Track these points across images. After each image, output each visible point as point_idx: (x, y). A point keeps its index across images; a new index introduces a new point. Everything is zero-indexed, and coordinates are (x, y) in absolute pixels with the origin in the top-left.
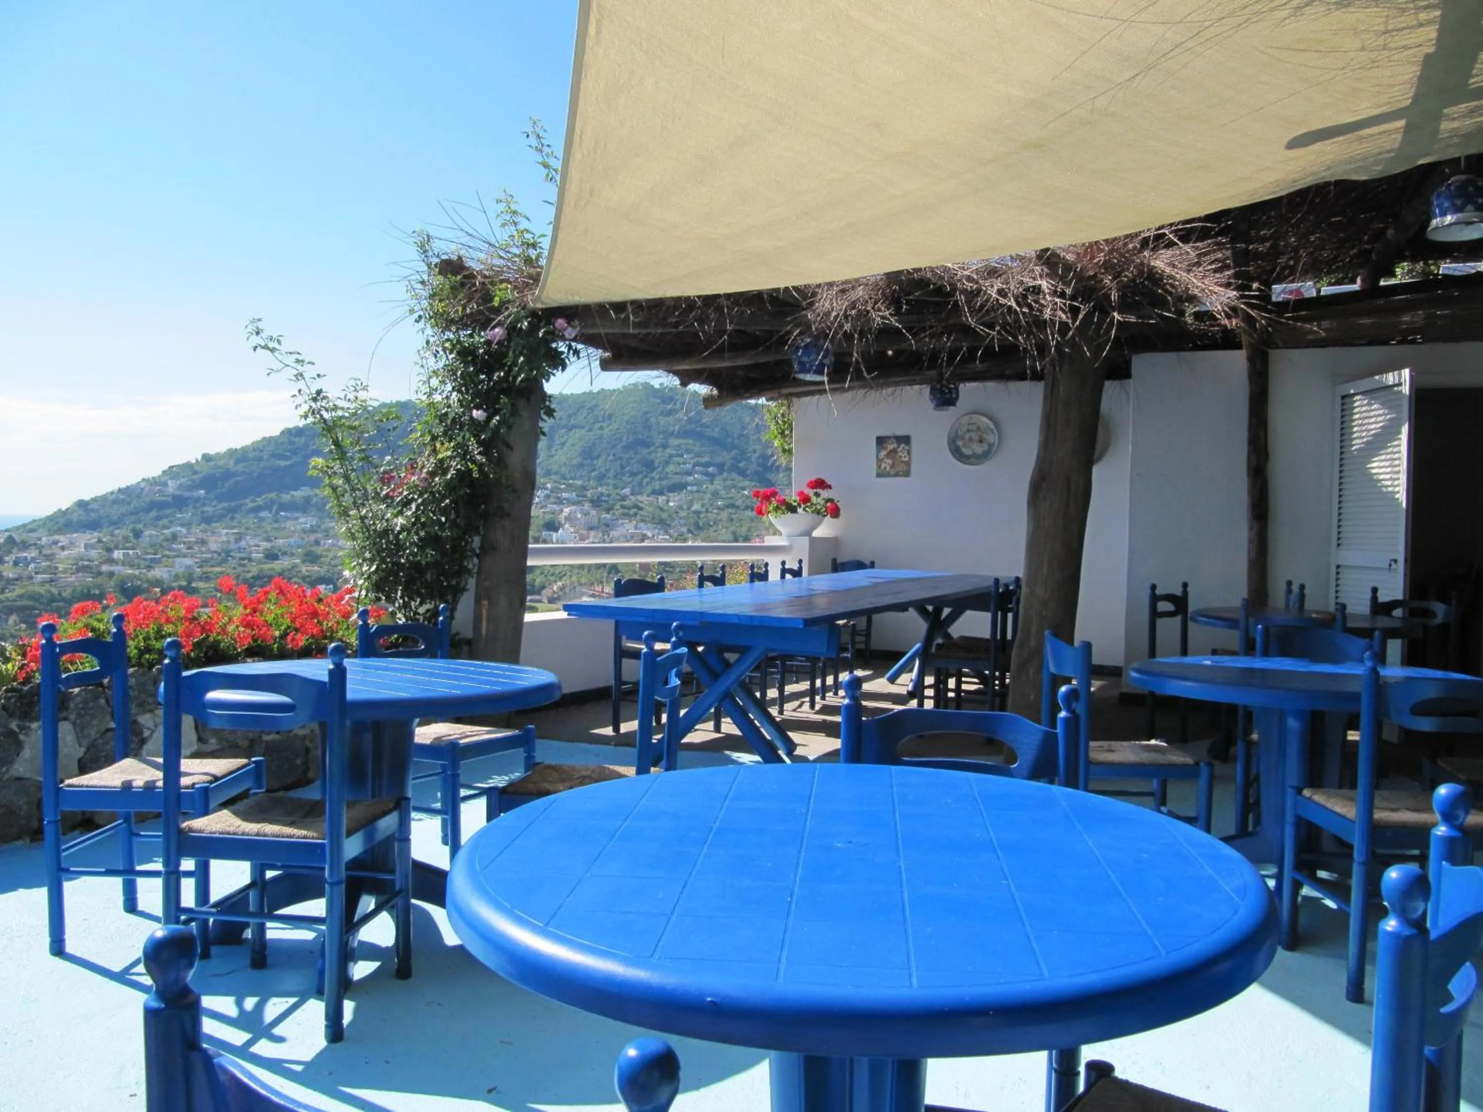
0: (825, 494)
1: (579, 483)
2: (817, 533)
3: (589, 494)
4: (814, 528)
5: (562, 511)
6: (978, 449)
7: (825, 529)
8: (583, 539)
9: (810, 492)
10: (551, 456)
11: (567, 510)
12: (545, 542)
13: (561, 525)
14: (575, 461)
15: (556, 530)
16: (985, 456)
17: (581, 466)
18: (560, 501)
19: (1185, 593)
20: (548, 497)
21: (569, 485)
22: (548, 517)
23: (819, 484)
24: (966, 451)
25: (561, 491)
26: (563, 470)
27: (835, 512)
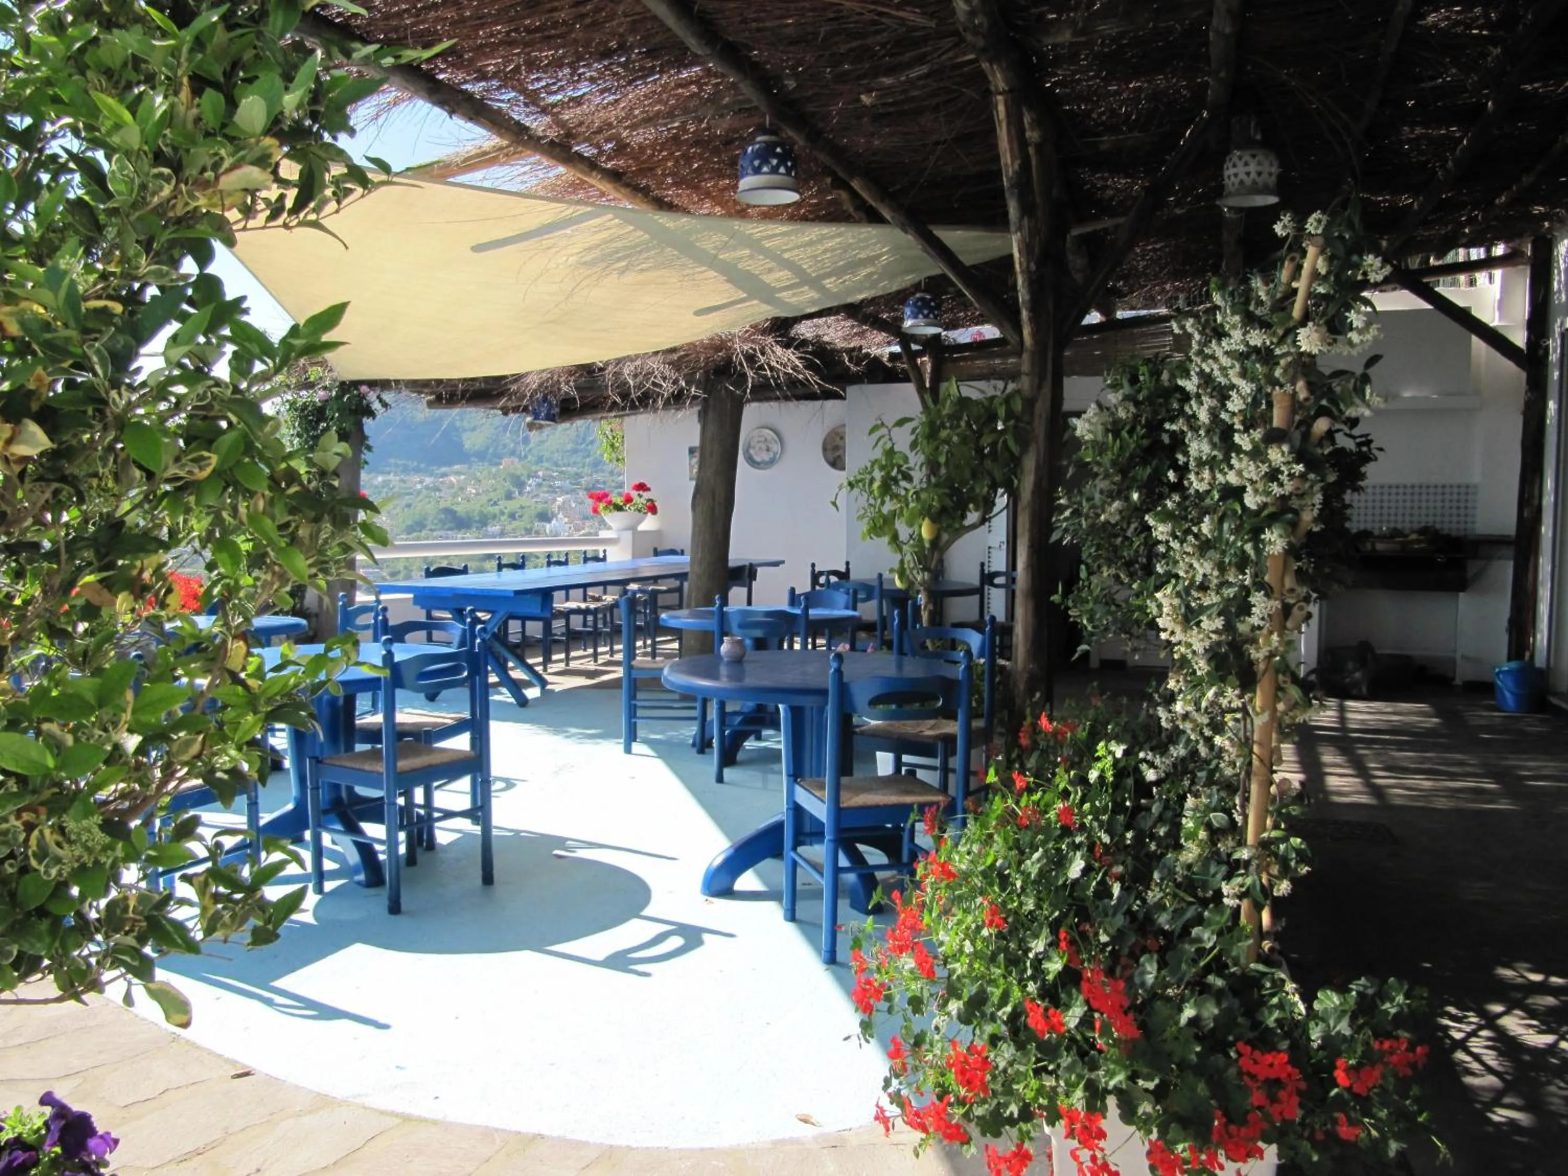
0: (646, 495)
1: (572, 470)
2: (642, 527)
3: (583, 481)
4: (640, 522)
5: (555, 500)
6: (766, 457)
7: (649, 523)
8: (578, 529)
9: (634, 494)
10: (543, 442)
11: (560, 500)
12: (538, 533)
13: (554, 515)
14: (569, 447)
15: (549, 520)
16: (771, 462)
17: (575, 451)
18: (553, 490)
19: (848, 569)
20: (539, 485)
21: (562, 472)
22: (540, 506)
23: (641, 487)
24: (758, 459)
25: (555, 478)
26: (556, 456)
27: (653, 509)
